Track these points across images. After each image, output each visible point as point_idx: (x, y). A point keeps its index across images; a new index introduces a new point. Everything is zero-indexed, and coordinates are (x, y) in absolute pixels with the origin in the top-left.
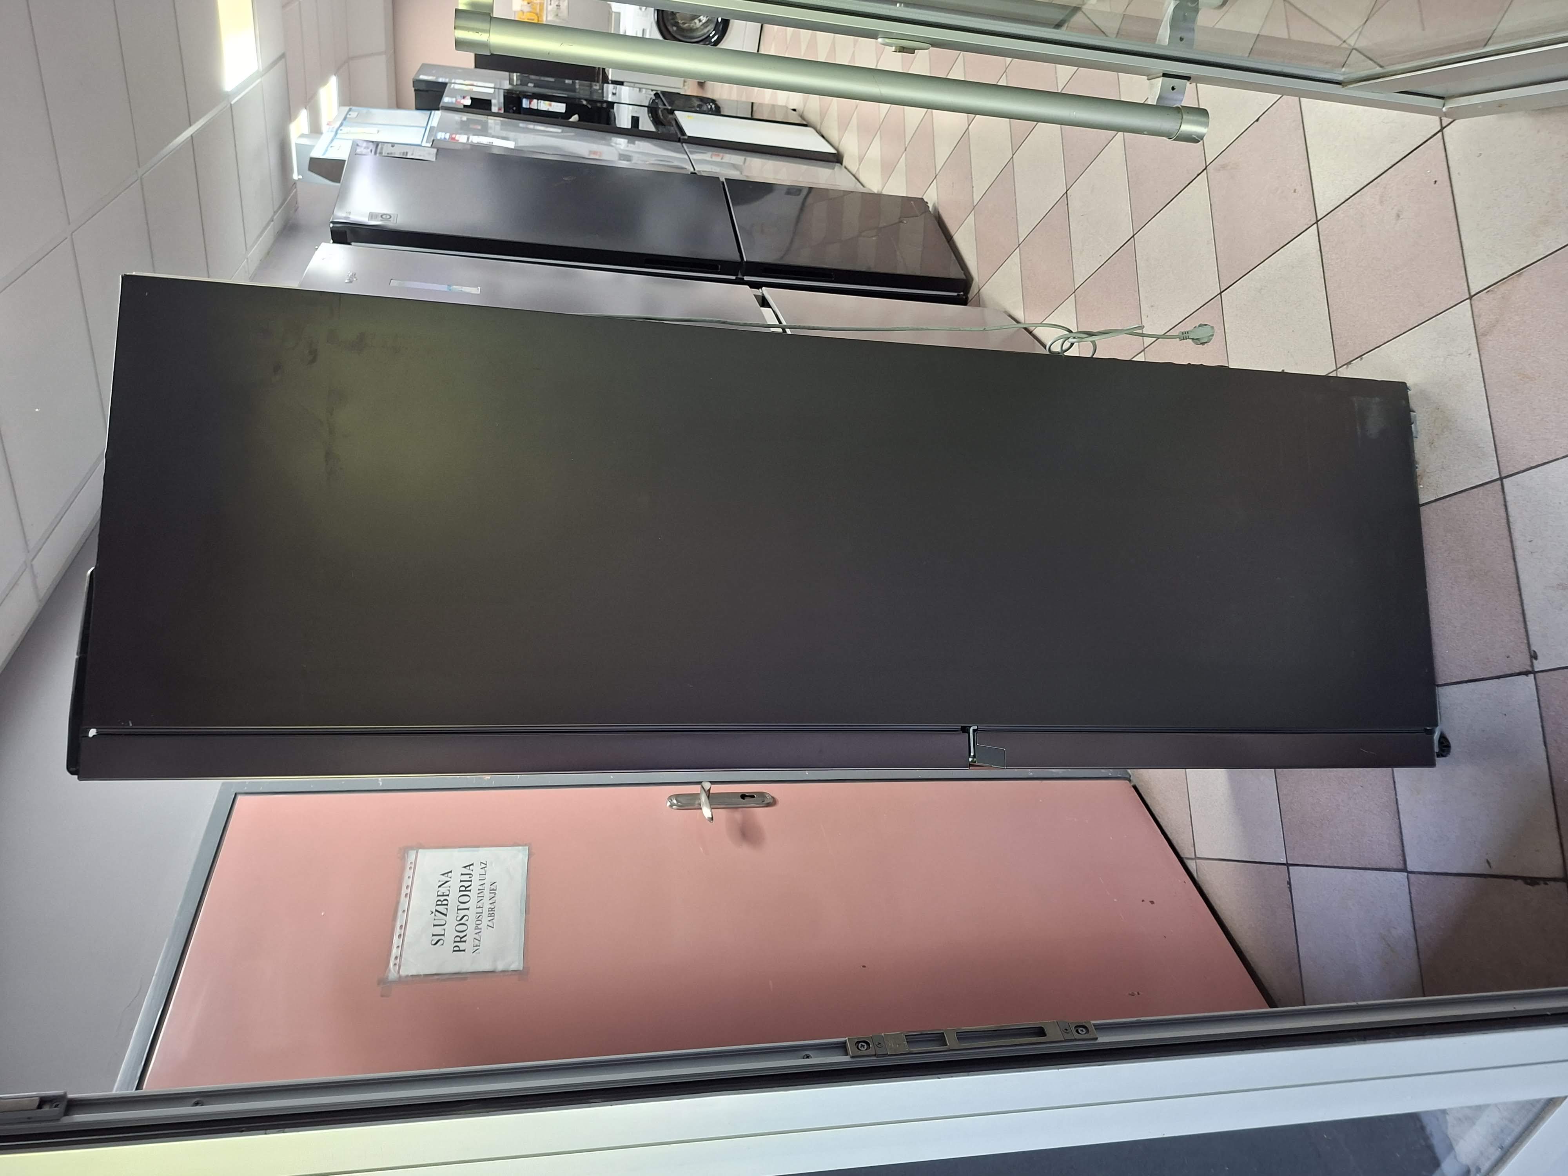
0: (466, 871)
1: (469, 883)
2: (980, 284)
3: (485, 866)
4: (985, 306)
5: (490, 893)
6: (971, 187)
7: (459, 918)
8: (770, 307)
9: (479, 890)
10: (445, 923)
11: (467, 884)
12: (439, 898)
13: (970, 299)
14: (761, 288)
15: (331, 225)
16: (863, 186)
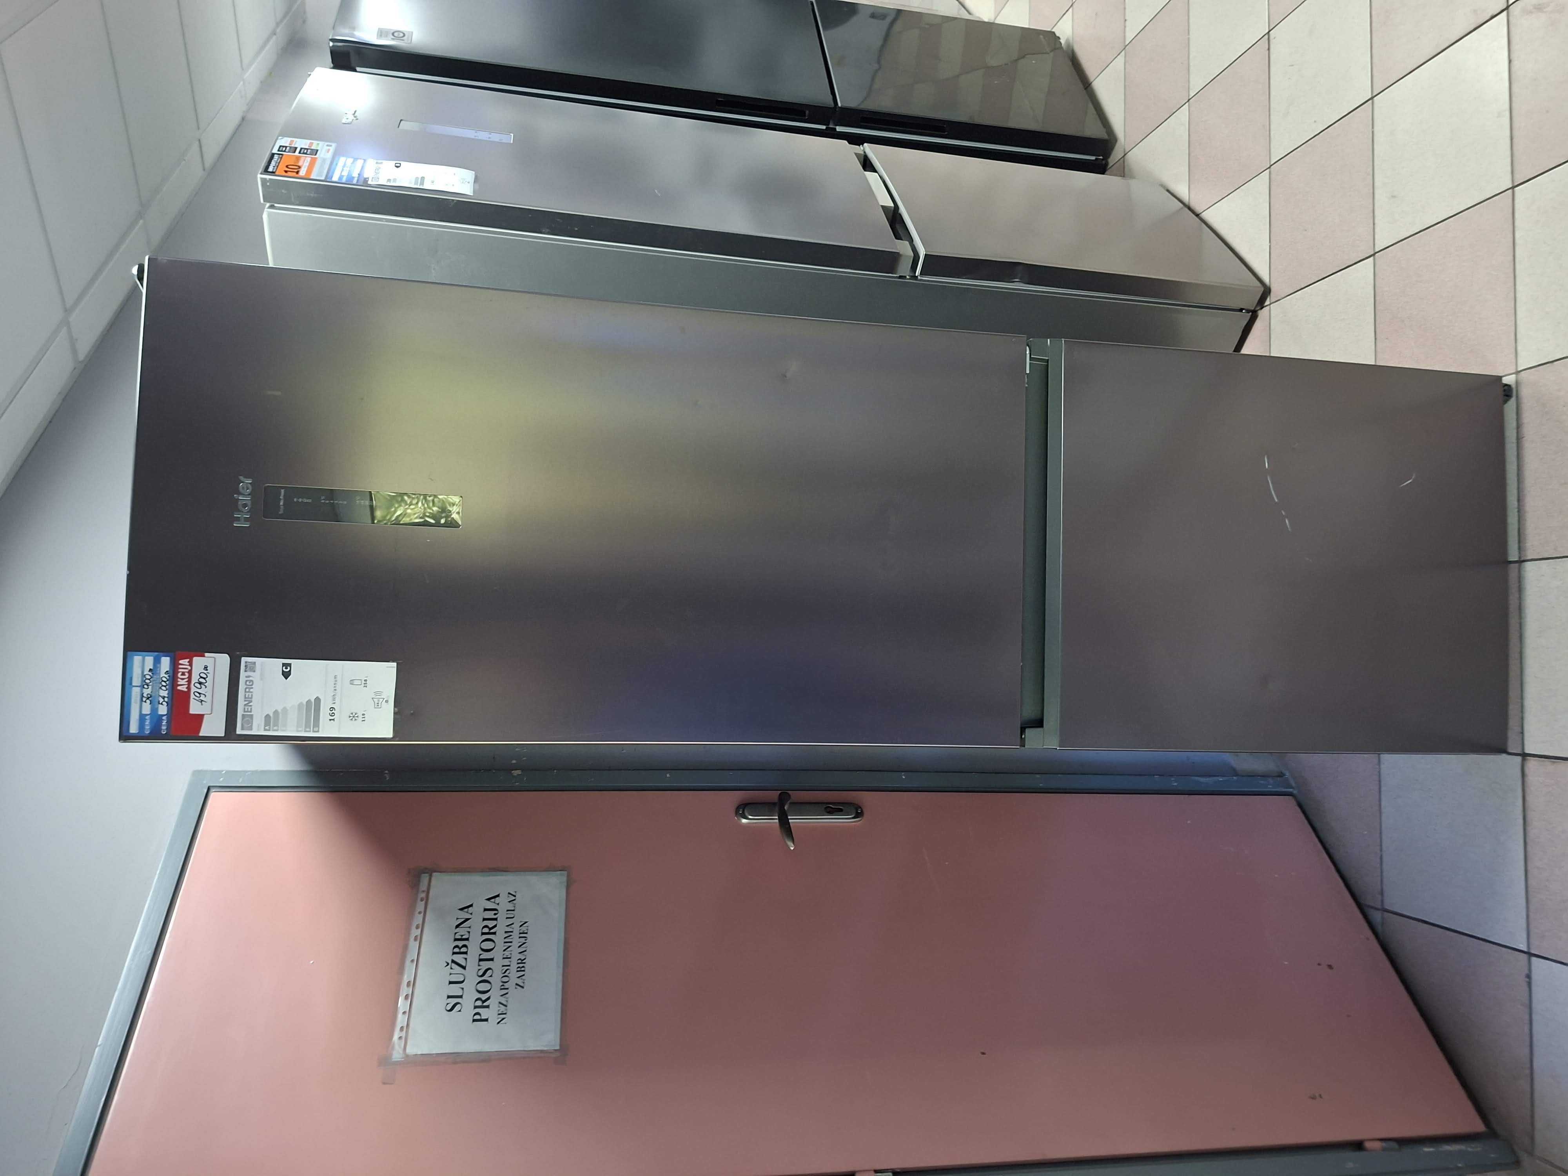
0: (490, 905)
1: (494, 923)
2: (1126, 149)
3: (514, 898)
4: (1132, 177)
5: (520, 937)
6: (1123, 21)
7: (481, 973)
8: (875, 171)
9: (506, 932)
10: (462, 980)
11: (491, 924)
12: (457, 943)
13: (1110, 165)
14: (863, 144)
15: (331, 44)
16: (970, 13)
